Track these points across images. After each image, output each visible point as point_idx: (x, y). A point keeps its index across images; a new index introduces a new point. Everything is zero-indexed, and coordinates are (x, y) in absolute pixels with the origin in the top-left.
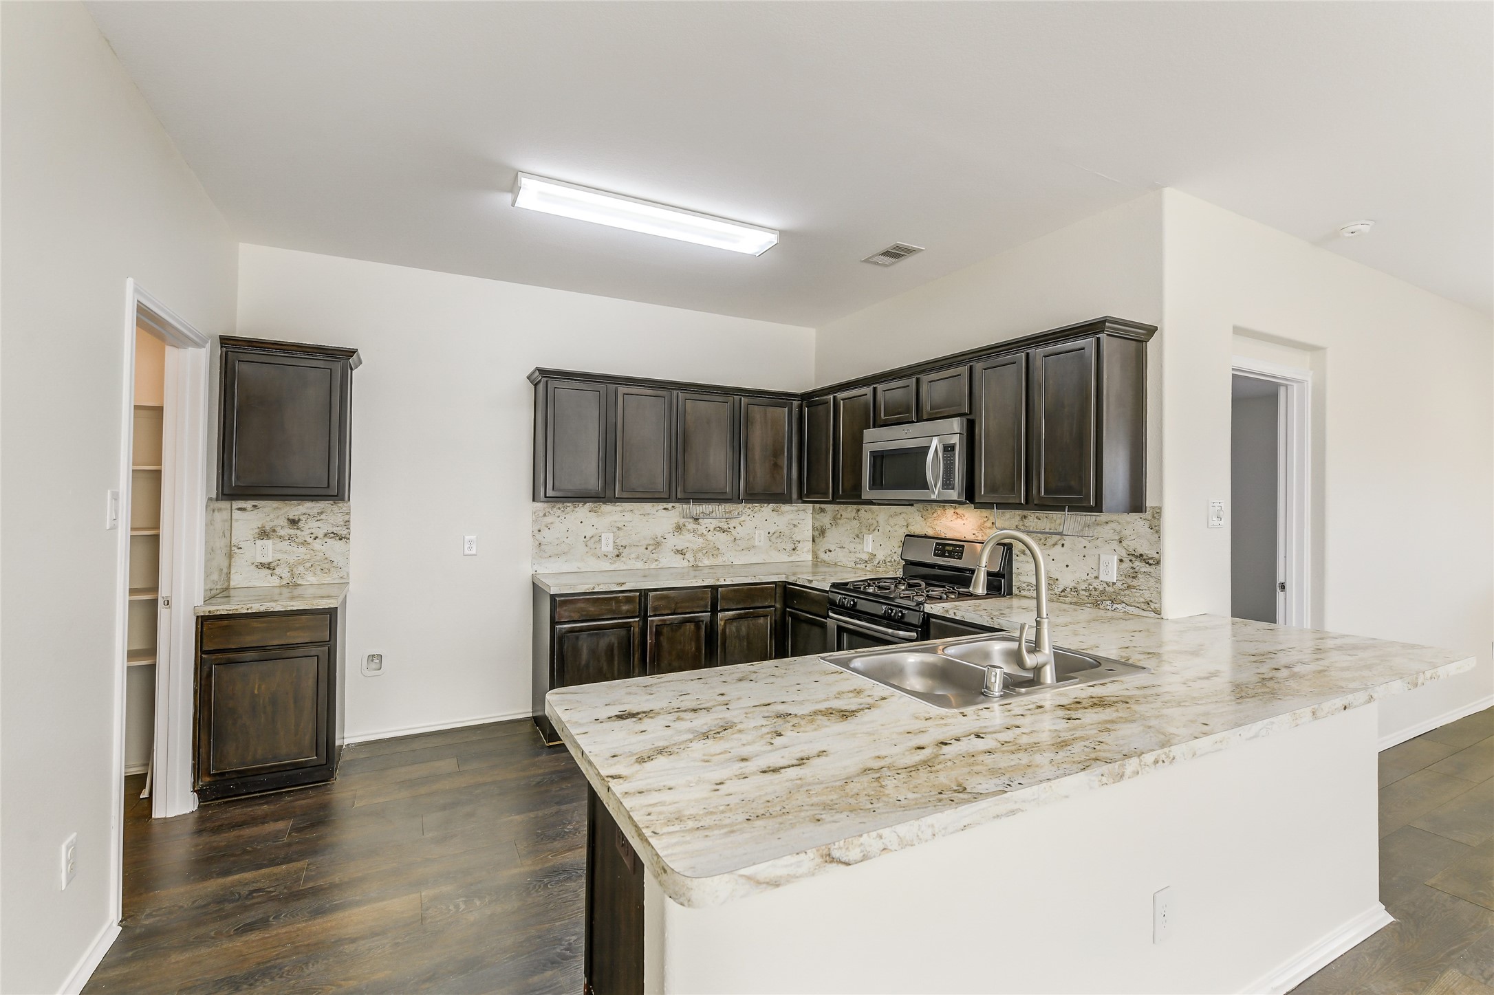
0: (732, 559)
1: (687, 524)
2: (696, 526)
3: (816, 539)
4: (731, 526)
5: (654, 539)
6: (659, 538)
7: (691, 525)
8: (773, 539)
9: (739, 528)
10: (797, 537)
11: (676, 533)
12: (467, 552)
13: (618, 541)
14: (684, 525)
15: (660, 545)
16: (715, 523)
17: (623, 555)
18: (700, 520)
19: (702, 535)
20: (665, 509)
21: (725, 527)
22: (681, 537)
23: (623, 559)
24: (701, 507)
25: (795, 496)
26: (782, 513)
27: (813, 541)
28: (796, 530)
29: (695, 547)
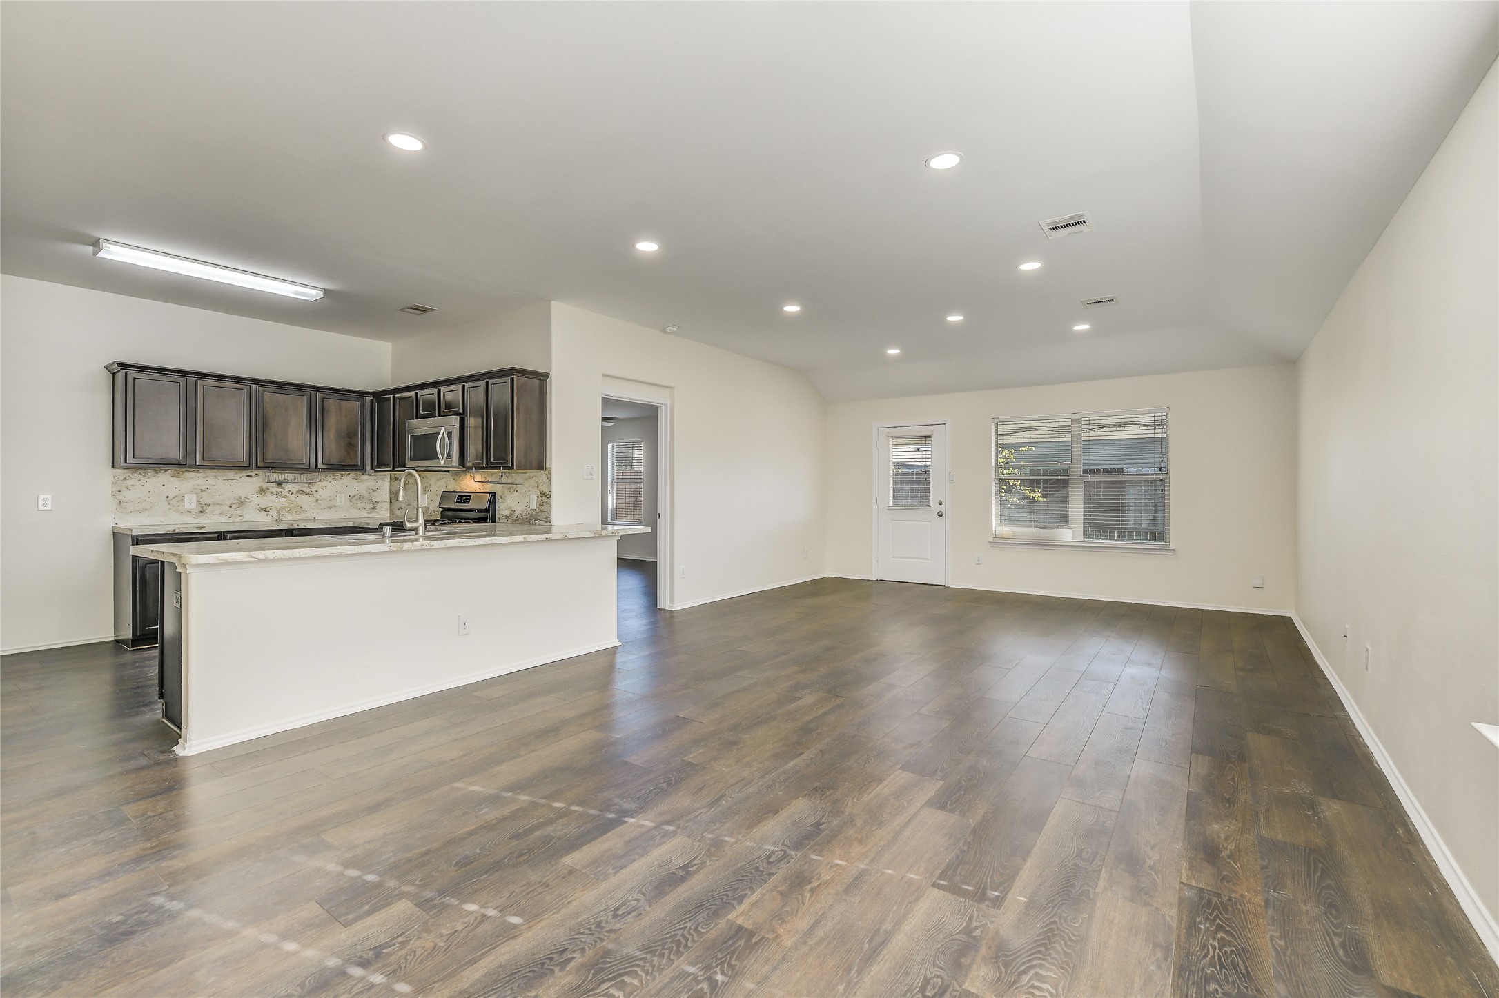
0: (314, 515)
1: (270, 488)
2: (279, 490)
3: (392, 501)
4: (314, 490)
5: (237, 499)
6: (243, 498)
7: (275, 489)
8: (353, 500)
9: (321, 492)
10: (376, 498)
11: (259, 495)
12: (41, 508)
13: (201, 500)
14: (268, 489)
15: (244, 504)
16: (297, 487)
17: (207, 511)
18: (283, 485)
19: (285, 496)
20: (248, 476)
21: (308, 490)
22: (265, 498)
23: (206, 515)
24: (283, 475)
25: (368, 467)
26: (362, 481)
27: (391, 502)
28: (375, 494)
29: (279, 506)
